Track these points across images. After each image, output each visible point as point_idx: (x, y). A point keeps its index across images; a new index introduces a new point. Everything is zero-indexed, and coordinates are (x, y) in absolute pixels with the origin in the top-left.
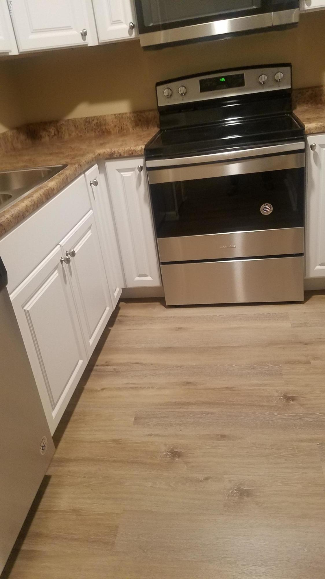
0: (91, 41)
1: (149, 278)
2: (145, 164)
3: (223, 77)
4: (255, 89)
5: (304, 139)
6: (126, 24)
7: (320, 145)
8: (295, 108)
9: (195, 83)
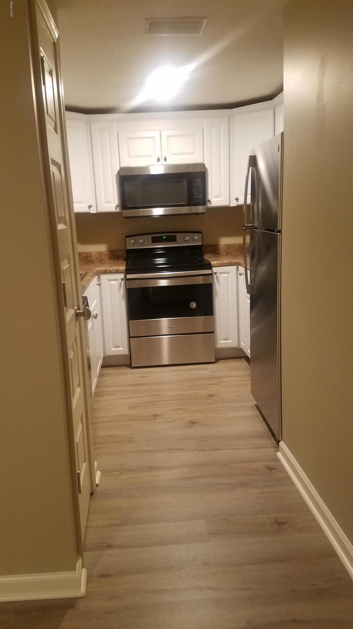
0: (93, 211)
1: (121, 349)
2: (125, 276)
3: (165, 236)
4: (183, 243)
5: (211, 269)
6: (114, 204)
7: (219, 273)
8: (204, 256)
9: (149, 237)
